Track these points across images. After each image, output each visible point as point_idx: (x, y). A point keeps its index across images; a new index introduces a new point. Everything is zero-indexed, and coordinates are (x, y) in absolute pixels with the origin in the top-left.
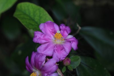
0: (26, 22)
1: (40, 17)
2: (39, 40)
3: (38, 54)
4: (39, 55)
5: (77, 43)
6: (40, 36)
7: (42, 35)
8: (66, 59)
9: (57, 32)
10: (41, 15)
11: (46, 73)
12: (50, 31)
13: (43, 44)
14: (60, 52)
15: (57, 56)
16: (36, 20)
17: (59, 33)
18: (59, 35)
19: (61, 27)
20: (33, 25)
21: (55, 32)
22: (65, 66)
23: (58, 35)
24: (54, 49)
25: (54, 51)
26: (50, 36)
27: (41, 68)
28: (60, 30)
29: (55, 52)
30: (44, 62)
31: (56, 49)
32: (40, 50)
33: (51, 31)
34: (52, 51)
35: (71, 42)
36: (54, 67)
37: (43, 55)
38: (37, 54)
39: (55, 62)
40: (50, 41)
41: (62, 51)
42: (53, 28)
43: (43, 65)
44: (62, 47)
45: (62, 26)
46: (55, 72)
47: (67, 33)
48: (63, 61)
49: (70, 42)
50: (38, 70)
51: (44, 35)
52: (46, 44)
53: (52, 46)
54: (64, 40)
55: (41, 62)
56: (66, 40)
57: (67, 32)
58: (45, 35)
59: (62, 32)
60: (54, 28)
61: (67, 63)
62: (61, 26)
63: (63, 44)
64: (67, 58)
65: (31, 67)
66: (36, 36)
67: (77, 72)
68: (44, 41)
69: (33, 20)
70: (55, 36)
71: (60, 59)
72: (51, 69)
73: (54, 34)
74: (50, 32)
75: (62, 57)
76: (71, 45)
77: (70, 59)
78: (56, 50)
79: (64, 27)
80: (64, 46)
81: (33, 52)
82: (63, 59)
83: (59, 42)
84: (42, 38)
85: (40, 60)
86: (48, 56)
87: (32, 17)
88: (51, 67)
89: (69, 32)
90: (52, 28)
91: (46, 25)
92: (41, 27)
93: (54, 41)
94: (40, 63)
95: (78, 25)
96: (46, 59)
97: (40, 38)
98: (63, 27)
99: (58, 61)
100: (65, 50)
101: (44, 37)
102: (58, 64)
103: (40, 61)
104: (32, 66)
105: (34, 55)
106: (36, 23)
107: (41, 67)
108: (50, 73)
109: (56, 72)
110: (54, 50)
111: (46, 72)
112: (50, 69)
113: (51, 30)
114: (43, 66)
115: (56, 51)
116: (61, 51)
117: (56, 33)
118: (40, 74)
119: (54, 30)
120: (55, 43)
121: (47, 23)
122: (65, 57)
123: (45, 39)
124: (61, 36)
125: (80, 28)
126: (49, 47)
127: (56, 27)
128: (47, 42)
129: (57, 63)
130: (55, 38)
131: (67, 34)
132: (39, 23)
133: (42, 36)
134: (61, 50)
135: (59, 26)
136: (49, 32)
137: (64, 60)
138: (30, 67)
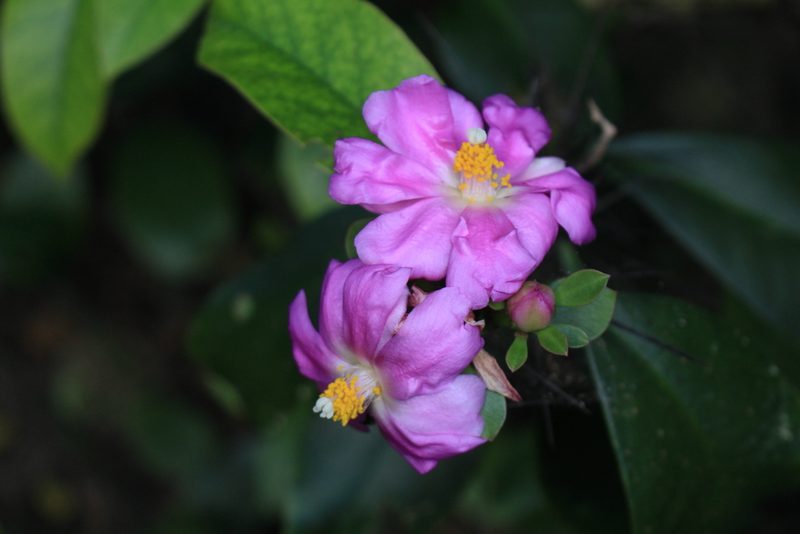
0: (280, 97)
1: (363, 64)
2: (362, 187)
3: (364, 266)
4: (371, 274)
5: (587, 203)
6: (369, 166)
7: (378, 158)
8: (525, 293)
9: (467, 141)
10: (369, 50)
11: (415, 374)
12: (425, 134)
13: (387, 212)
14: (488, 249)
15: (473, 276)
16: (339, 85)
17: (482, 145)
18: (481, 157)
19: (490, 112)
20: (320, 114)
21: (456, 142)
22: (520, 332)
23: (476, 155)
24: (456, 233)
25: (455, 244)
26: (429, 167)
27: (380, 347)
28: (486, 127)
29: (460, 251)
30: (401, 310)
31: (466, 233)
32: (374, 244)
33: (432, 132)
34: (445, 246)
35: (554, 194)
36: (460, 341)
37: (389, 270)
38: (359, 268)
39: (463, 308)
40: (429, 191)
41: (501, 243)
42: (443, 118)
43: (396, 327)
44: (500, 220)
45: (499, 108)
46: (463, 372)
47: (530, 146)
48: (507, 300)
49: (548, 194)
50: (366, 362)
51: (391, 158)
52: (409, 213)
53: (440, 217)
54: (514, 183)
55: (382, 308)
56: (524, 184)
57: (528, 140)
58: (399, 160)
59: (498, 138)
60: (451, 119)
61: (531, 314)
62: (490, 104)
63: (503, 205)
64: (533, 284)
65: (324, 348)
66: (349, 169)
67: (600, 385)
68: (393, 194)
69: (321, 82)
70: (458, 165)
71: (490, 289)
72: (442, 349)
73: (451, 153)
74: (430, 142)
75: (504, 276)
76: (553, 213)
77: (548, 291)
78: (468, 239)
79: (509, 113)
80: (513, 219)
81: (333, 265)
82: (512, 289)
83: (480, 195)
84: (381, 173)
85: (375, 299)
86: (418, 276)
87: (314, 63)
88: (439, 336)
89: (540, 140)
90: (436, 120)
91: (402, 101)
92: (376, 113)
93: (455, 194)
94: (374, 318)
95: (596, 115)
96: (407, 292)
97: (368, 178)
98: (502, 112)
99: (482, 303)
100: (518, 239)
101: (392, 168)
102: (482, 323)
103: (377, 303)
104: (327, 341)
105: (337, 279)
106: (340, 98)
107: (383, 341)
108: (435, 378)
109: (470, 368)
110: (457, 237)
111: (413, 367)
112: (433, 353)
113: (434, 127)
114: (394, 335)
115: (465, 247)
116: (499, 246)
117: (465, 146)
118: (378, 385)
119: (449, 129)
120: (461, 205)
121: (409, 90)
122: (520, 276)
123: (400, 184)
124: (493, 160)
125: (609, 130)
126: (425, 228)
127: (464, 113)
128: (411, 197)
129: (476, 314)
130: (459, 174)
131: (529, 152)
132: (354, 99)
133: (384, 163)
134: (497, 238)
135: (480, 109)
136: (418, 143)
137: (514, 295)
138: (317, 347)
